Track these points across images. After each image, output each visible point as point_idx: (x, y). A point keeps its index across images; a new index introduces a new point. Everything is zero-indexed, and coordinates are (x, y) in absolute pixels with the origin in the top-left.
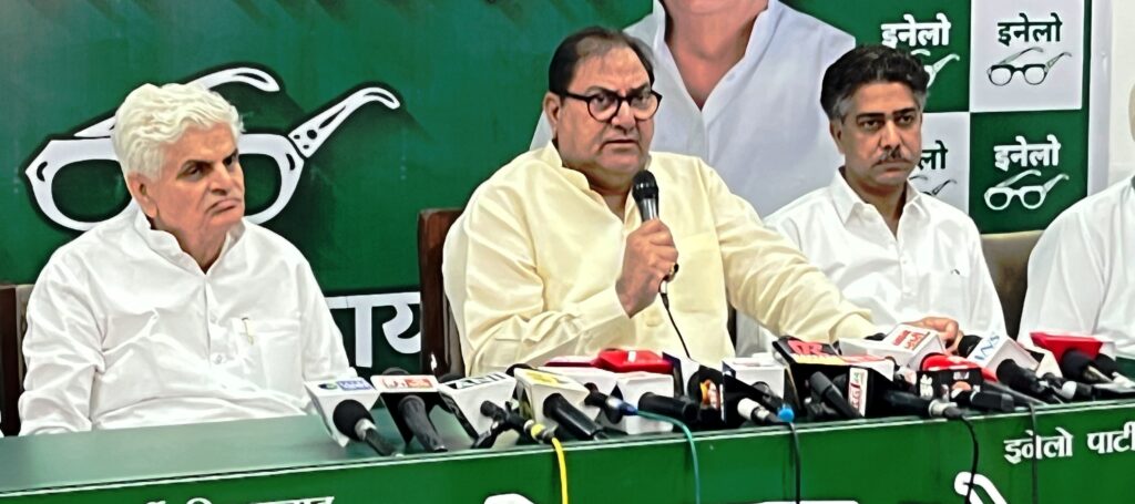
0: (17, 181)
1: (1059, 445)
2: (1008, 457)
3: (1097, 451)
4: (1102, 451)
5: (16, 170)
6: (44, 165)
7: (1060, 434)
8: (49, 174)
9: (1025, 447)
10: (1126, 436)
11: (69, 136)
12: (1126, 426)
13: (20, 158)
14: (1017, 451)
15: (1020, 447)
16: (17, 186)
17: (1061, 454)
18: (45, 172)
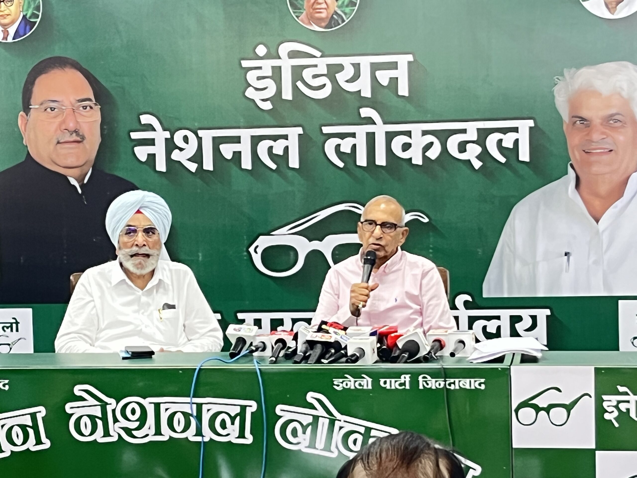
0: (245, 253)
1: (364, 382)
2: (335, 387)
3: (385, 388)
4: (388, 387)
5: (245, 249)
6: (257, 247)
7: (364, 378)
8: (260, 251)
9: (345, 383)
10: (403, 381)
11: (268, 234)
12: (403, 377)
13: (246, 243)
14: (341, 384)
15: (342, 383)
16: (245, 256)
17: (365, 387)
18: (257, 250)
